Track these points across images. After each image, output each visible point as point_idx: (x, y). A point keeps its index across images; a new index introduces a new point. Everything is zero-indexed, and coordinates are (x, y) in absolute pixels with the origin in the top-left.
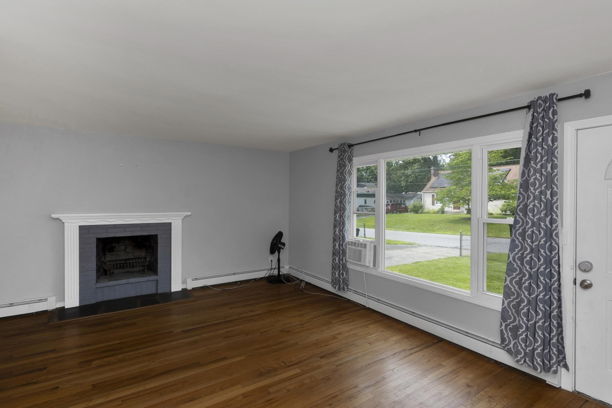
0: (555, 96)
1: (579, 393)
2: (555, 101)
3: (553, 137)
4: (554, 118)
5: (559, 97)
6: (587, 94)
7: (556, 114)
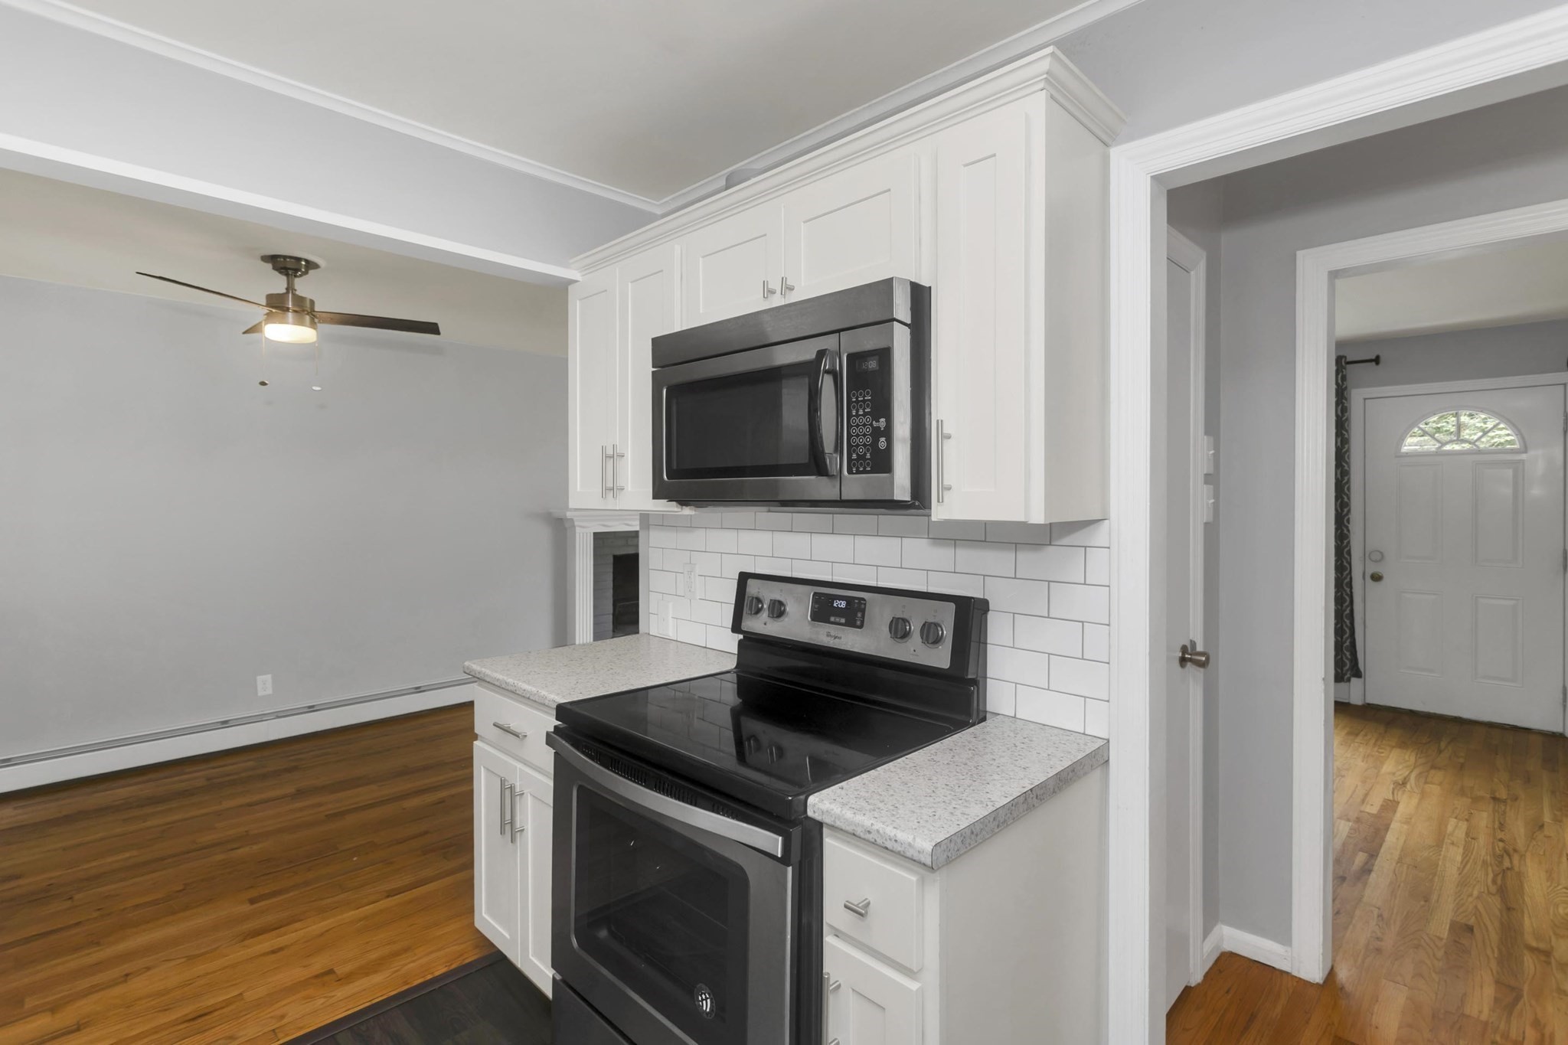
0: (1343, 360)
1: (1368, 704)
2: (1343, 364)
3: (1342, 408)
4: (1343, 384)
5: (1348, 360)
6: (1377, 360)
7: (1345, 380)
